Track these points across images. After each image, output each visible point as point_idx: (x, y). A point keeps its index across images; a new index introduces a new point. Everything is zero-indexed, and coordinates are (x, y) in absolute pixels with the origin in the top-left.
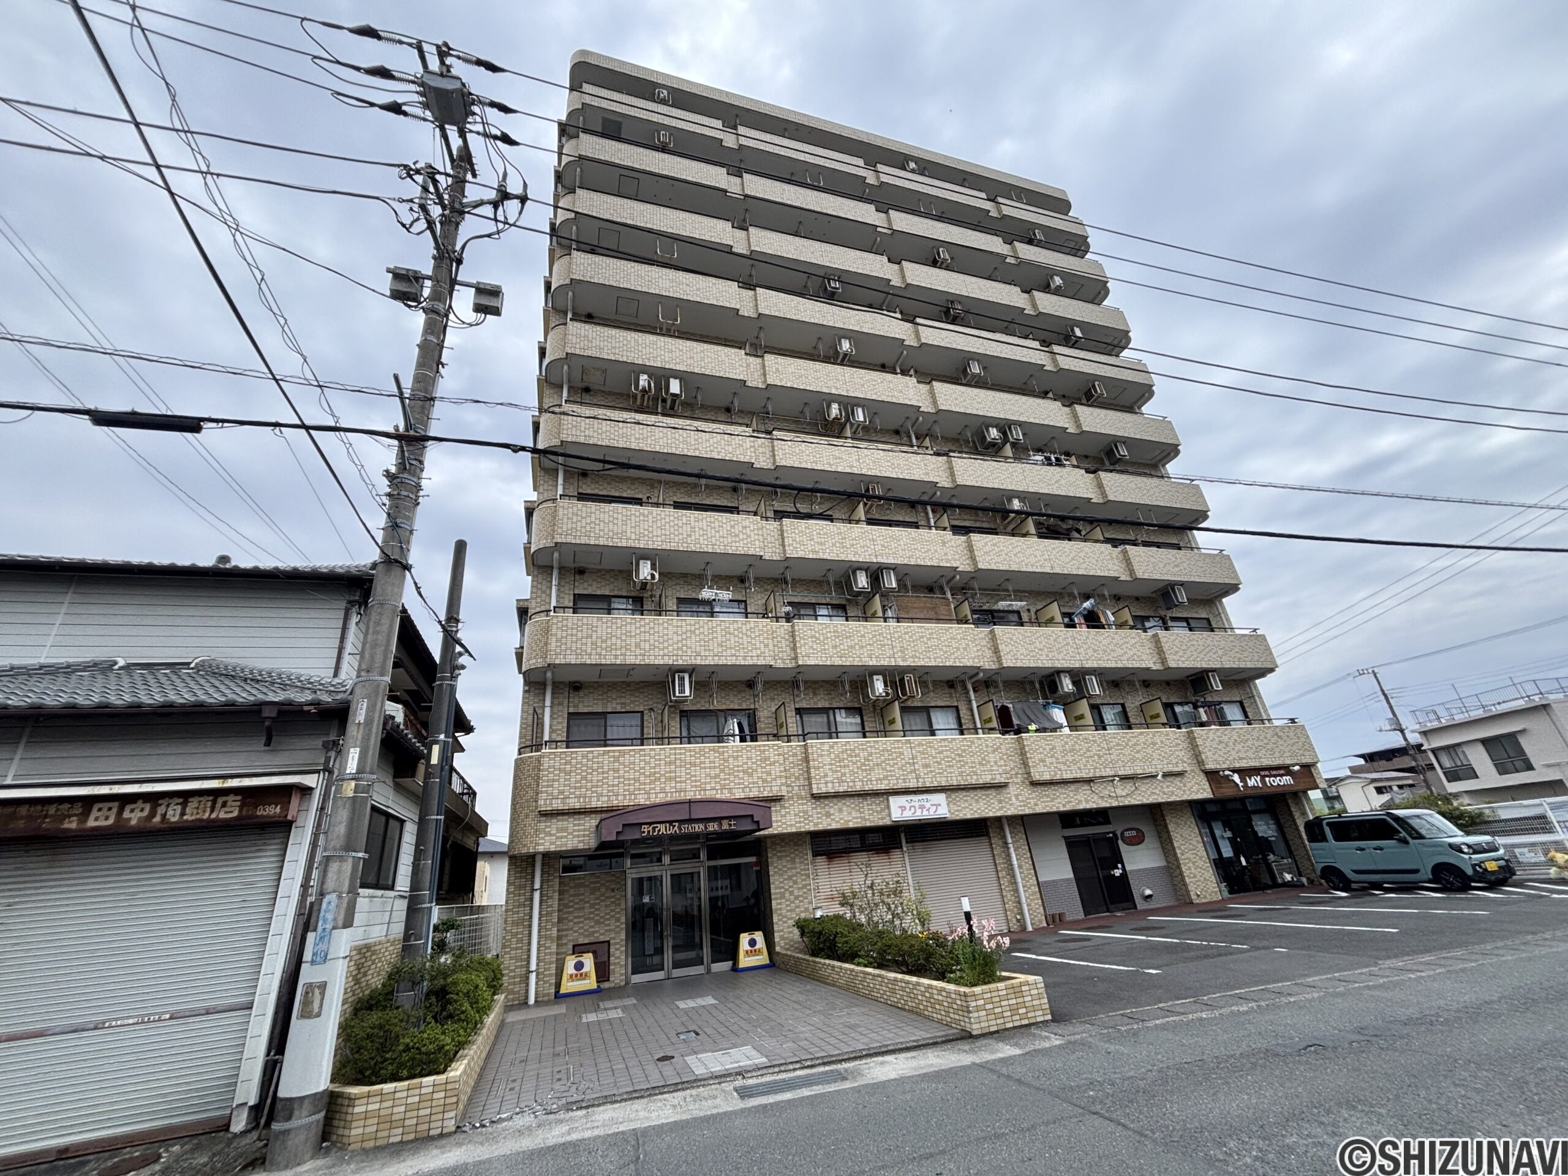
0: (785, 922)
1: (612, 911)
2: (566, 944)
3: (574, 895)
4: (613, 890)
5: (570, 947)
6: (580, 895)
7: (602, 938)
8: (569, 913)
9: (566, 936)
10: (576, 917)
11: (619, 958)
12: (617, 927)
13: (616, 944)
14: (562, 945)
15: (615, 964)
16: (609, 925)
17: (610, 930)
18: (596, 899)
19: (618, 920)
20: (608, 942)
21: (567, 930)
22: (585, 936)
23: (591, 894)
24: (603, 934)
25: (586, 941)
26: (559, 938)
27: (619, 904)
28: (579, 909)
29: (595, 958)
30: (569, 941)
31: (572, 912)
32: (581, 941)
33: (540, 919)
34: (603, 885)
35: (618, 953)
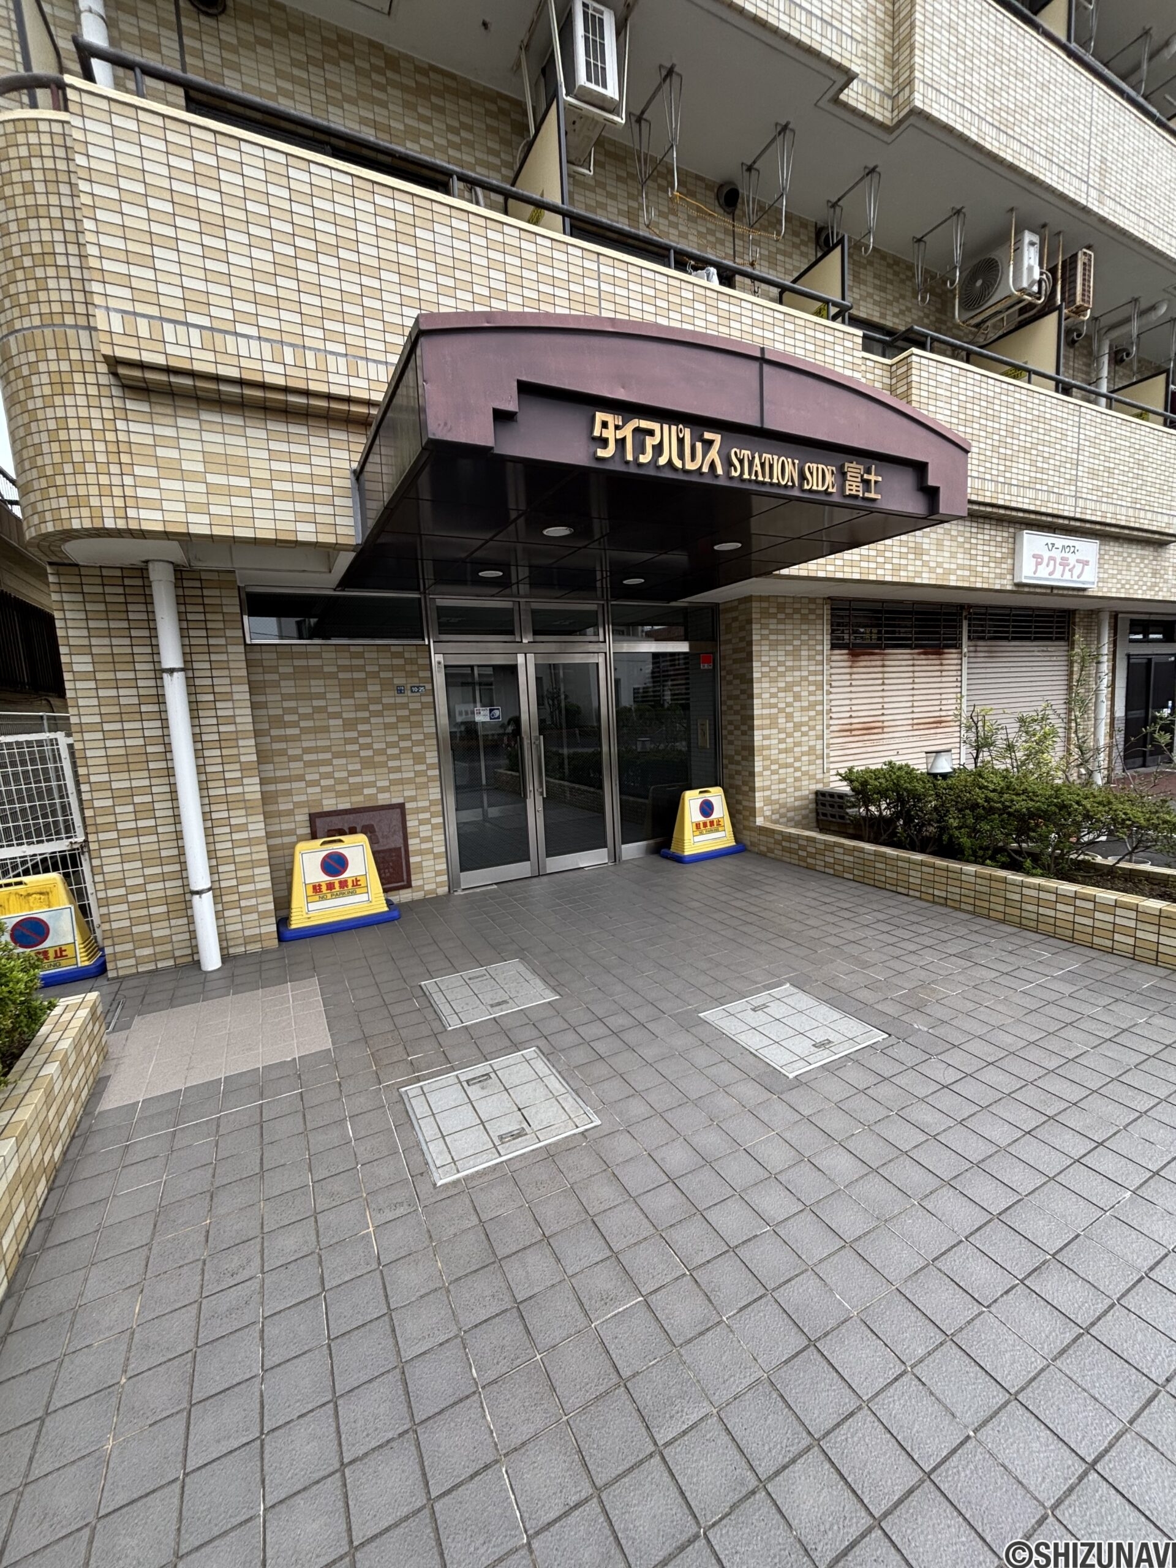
0: (774, 772)
1: (402, 738)
2: (290, 813)
3: (296, 697)
4: (400, 691)
5: (302, 817)
6: (311, 697)
7: (383, 799)
8: (285, 739)
9: (289, 793)
10: (306, 750)
11: (429, 839)
12: (418, 774)
13: (418, 811)
14: (280, 814)
15: (421, 853)
16: (398, 769)
17: (402, 782)
18: (358, 708)
19: (419, 759)
20: (401, 807)
21: (289, 779)
22: (339, 795)
23: (344, 695)
24: (382, 790)
25: (344, 805)
26: (267, 798)
27: (420, 725)
28: (315, 730)
29: (373, 842)
30: (297, 805)
31: (296, 739)
32: (330, 804)
33: (198, 754)
34: (375, 675)
35: (425, 831)
